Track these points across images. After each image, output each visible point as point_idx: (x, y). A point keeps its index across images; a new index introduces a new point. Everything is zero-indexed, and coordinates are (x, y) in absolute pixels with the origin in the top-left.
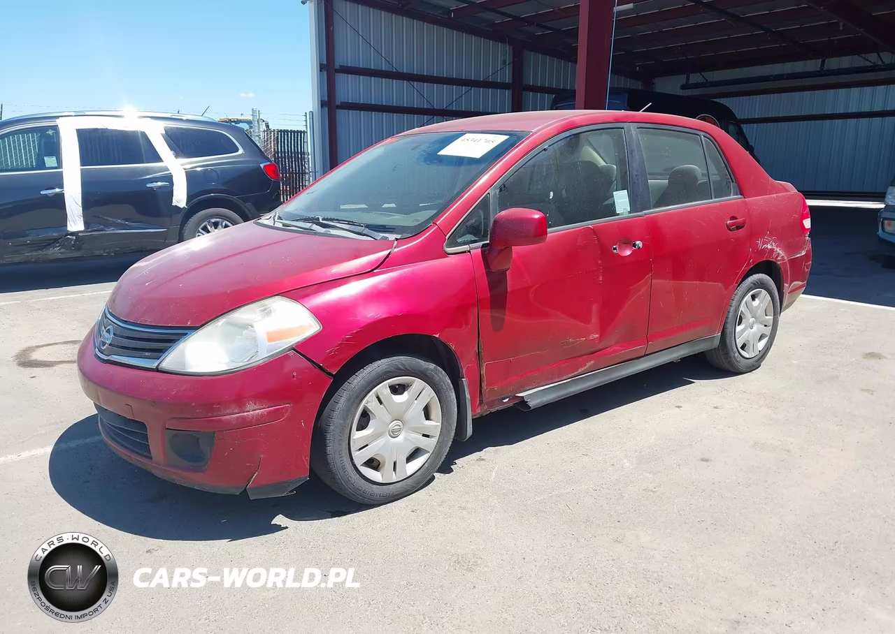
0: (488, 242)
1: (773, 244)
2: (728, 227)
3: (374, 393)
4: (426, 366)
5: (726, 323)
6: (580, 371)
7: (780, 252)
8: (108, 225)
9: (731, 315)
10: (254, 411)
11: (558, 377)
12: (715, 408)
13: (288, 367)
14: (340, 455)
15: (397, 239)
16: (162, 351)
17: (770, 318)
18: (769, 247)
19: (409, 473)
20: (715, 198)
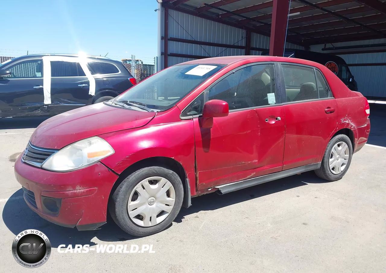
0: (202, 115)
1: (349, 121)
2: (326, 112)
3: (140, 184)
4: (168, 172)
5: (324, 157)
6: (248, 177)
7: (353, 124)
8: (61, 102)
9: (327, 153)
10: (80, 190)
11: (237, 179)
12: (316, 197)
13: (97, 170)
14: (122, 212)
15: (158, 112)
16: (44, 159)
17: (347, 155)
18: (347, 122)
19: (158, 223)
20: (320, 98)
